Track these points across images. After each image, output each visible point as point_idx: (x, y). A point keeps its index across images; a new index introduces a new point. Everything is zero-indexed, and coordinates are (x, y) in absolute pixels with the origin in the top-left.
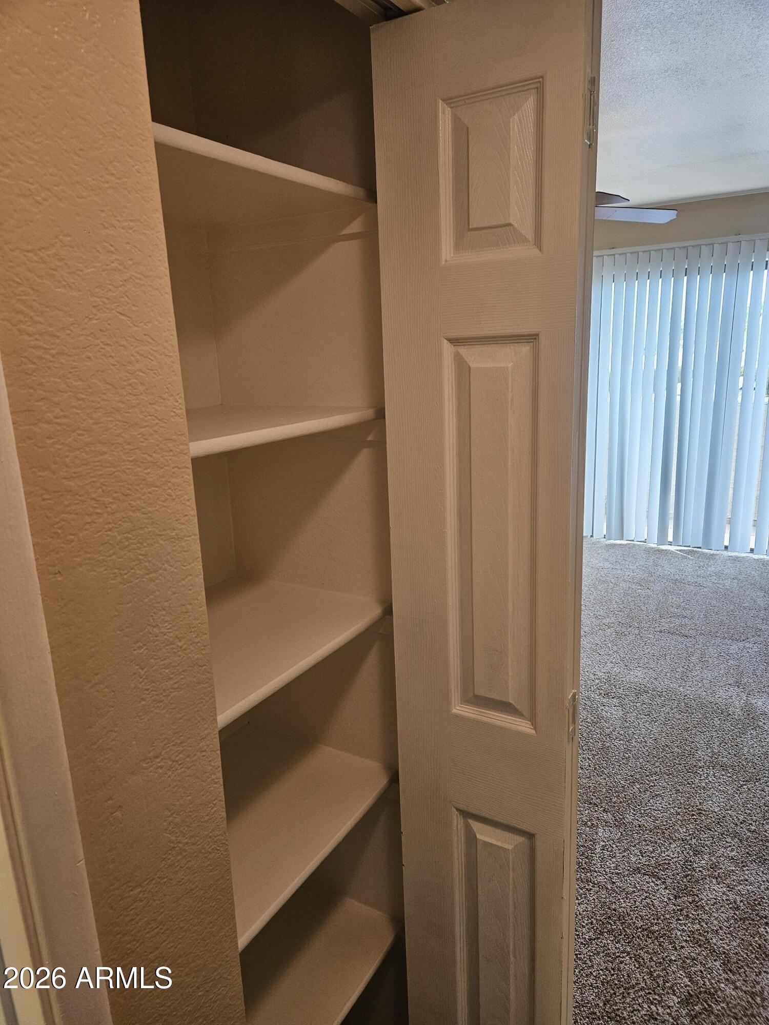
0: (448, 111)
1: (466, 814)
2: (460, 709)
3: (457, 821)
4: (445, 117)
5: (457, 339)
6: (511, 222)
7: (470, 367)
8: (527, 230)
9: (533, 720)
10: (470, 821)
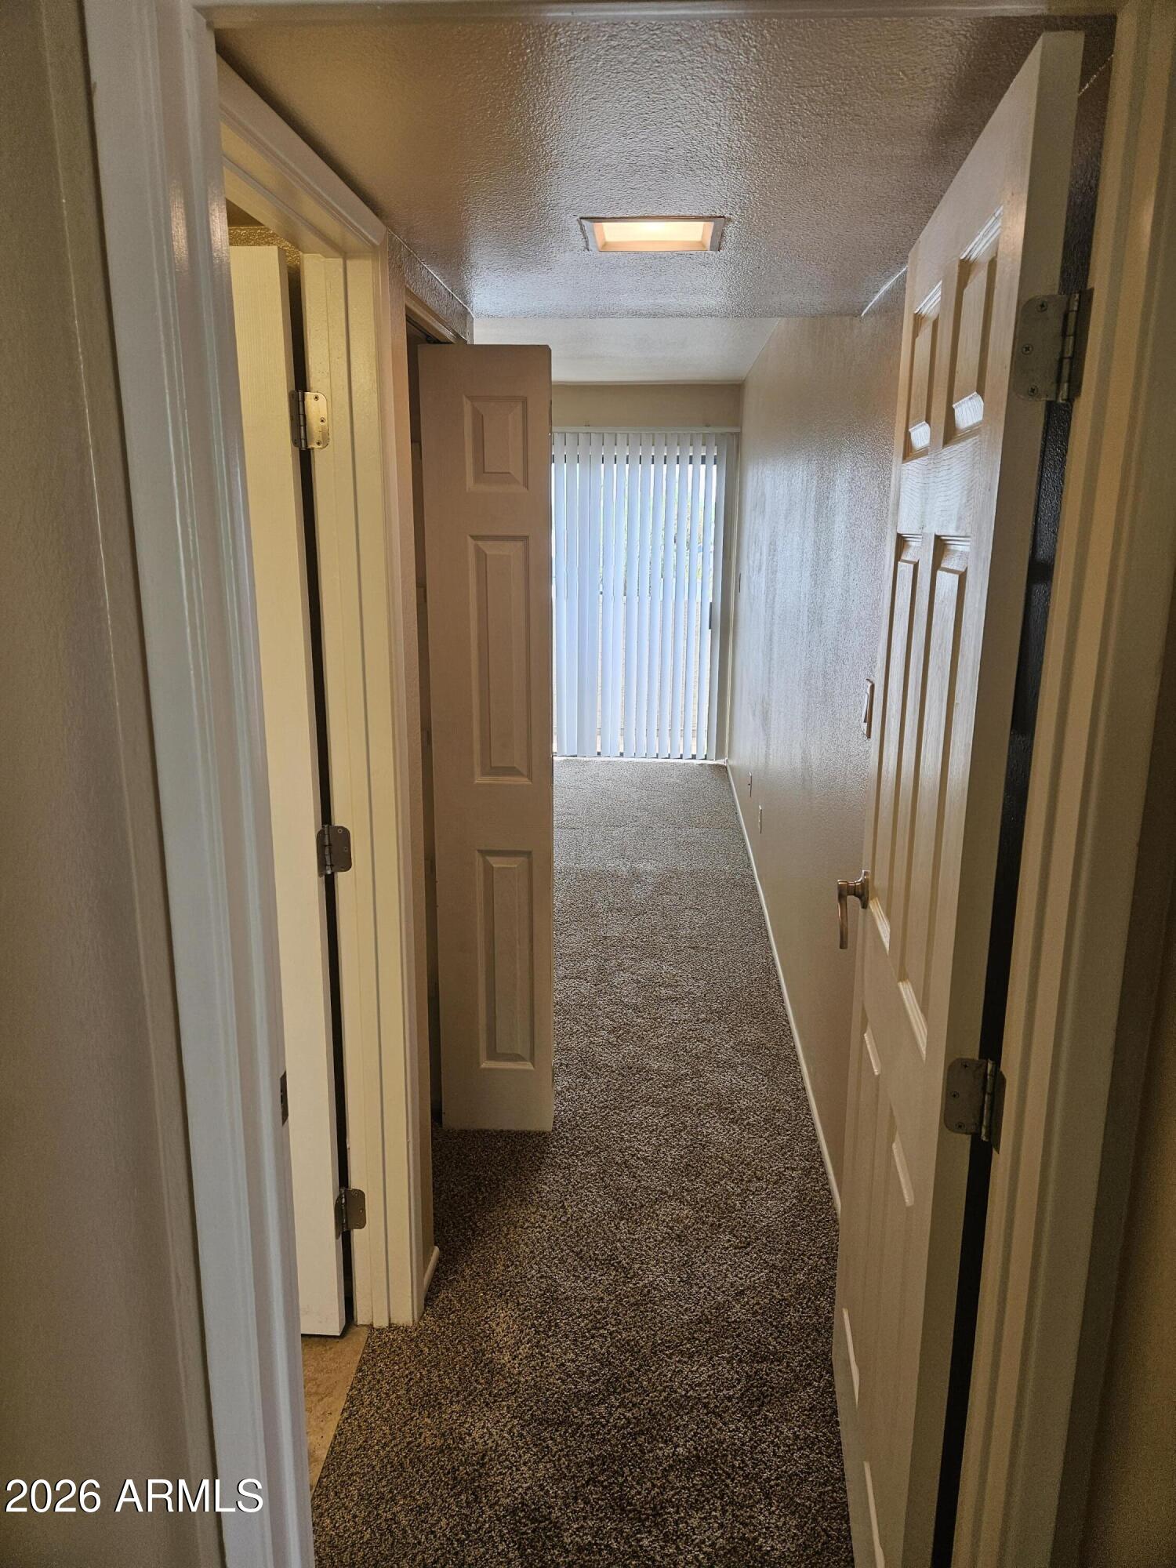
0: (469, 403)
1: (485, 853)
2: (479, 780)
3: (478, 859)
4: (467, 407)
5: (477, 536)
6: (510, 471)
7: (486, 555)
8: (520, 477)
9: (531, 779)
10: (488, 858)
